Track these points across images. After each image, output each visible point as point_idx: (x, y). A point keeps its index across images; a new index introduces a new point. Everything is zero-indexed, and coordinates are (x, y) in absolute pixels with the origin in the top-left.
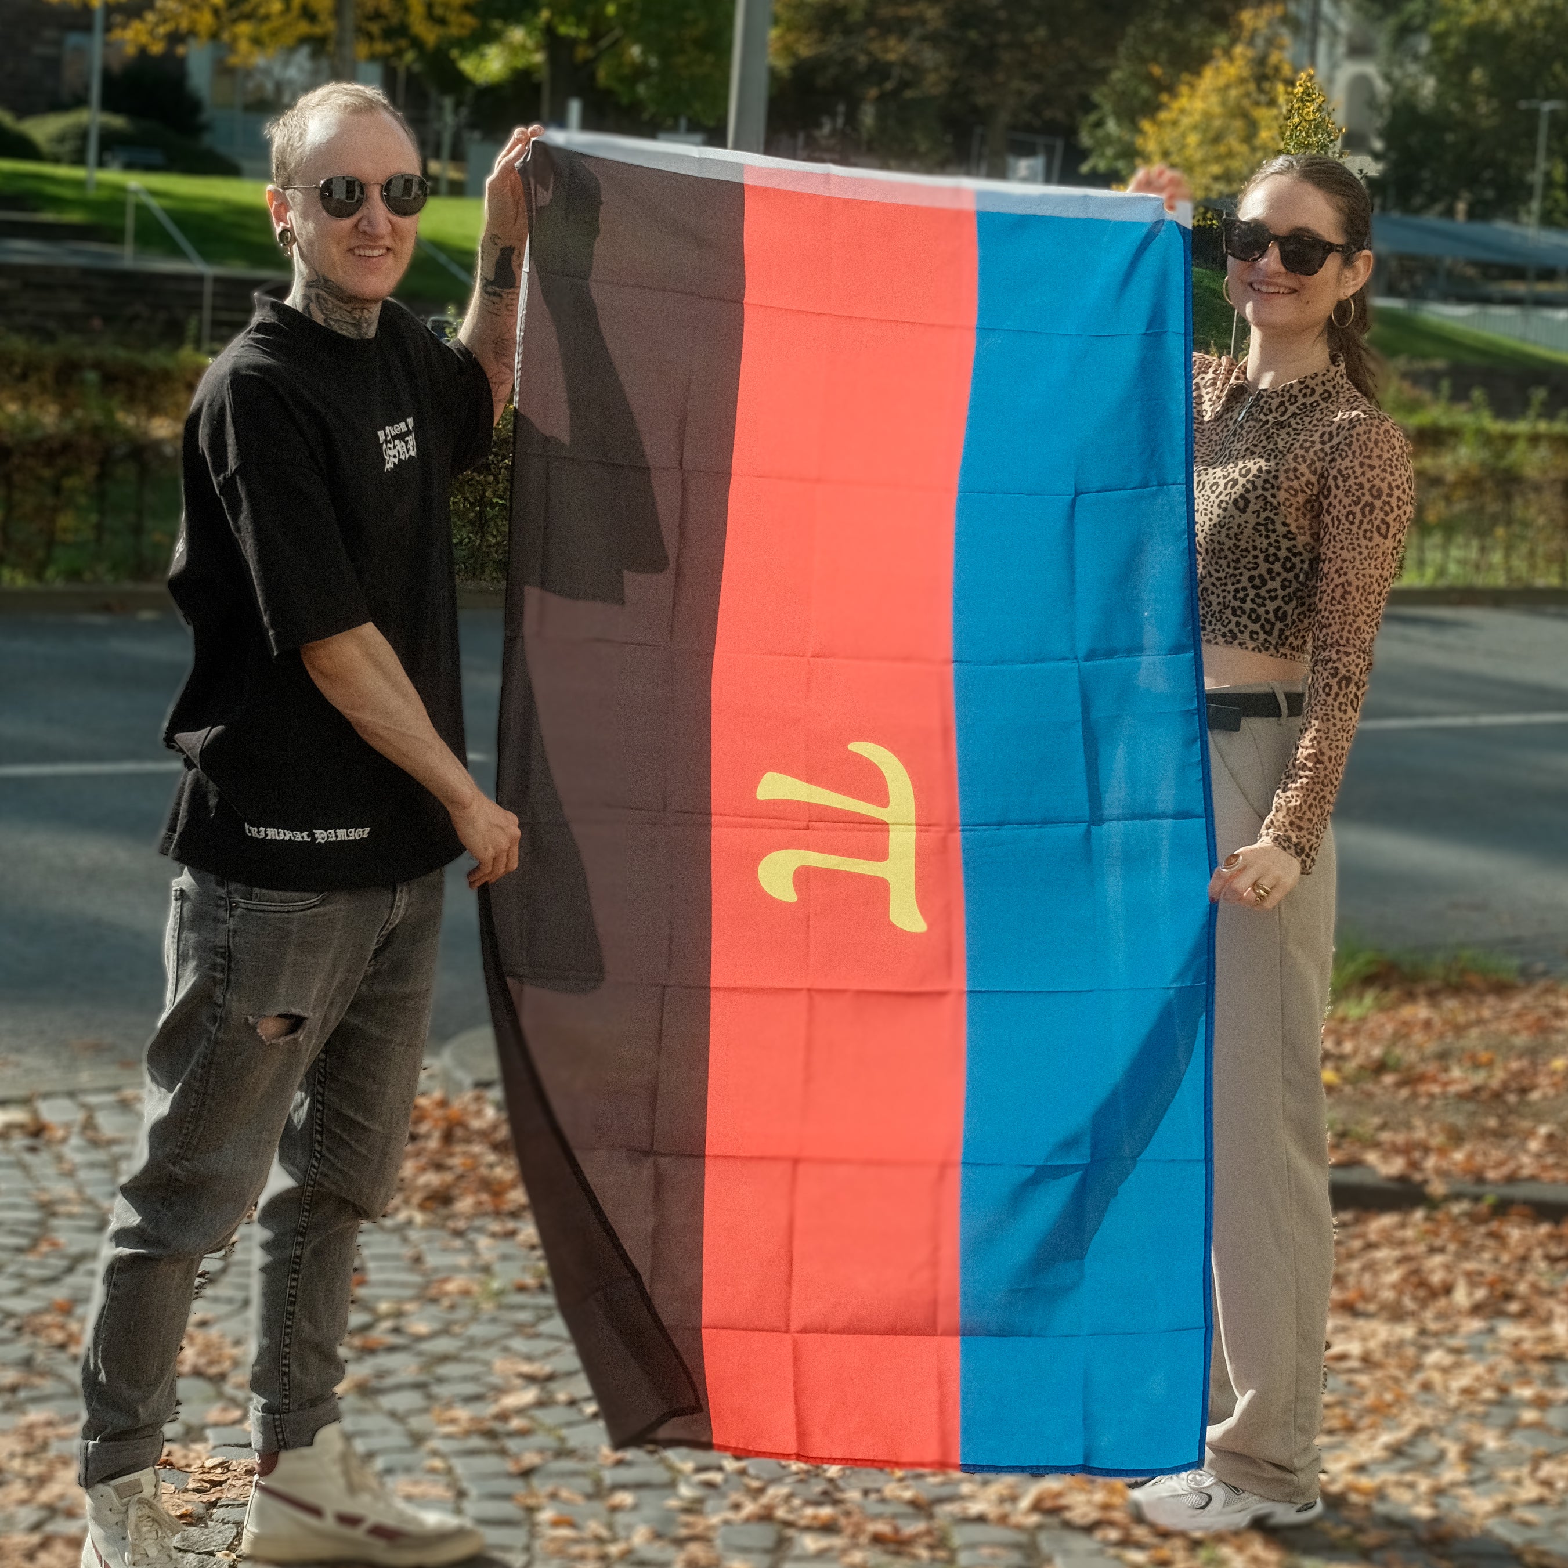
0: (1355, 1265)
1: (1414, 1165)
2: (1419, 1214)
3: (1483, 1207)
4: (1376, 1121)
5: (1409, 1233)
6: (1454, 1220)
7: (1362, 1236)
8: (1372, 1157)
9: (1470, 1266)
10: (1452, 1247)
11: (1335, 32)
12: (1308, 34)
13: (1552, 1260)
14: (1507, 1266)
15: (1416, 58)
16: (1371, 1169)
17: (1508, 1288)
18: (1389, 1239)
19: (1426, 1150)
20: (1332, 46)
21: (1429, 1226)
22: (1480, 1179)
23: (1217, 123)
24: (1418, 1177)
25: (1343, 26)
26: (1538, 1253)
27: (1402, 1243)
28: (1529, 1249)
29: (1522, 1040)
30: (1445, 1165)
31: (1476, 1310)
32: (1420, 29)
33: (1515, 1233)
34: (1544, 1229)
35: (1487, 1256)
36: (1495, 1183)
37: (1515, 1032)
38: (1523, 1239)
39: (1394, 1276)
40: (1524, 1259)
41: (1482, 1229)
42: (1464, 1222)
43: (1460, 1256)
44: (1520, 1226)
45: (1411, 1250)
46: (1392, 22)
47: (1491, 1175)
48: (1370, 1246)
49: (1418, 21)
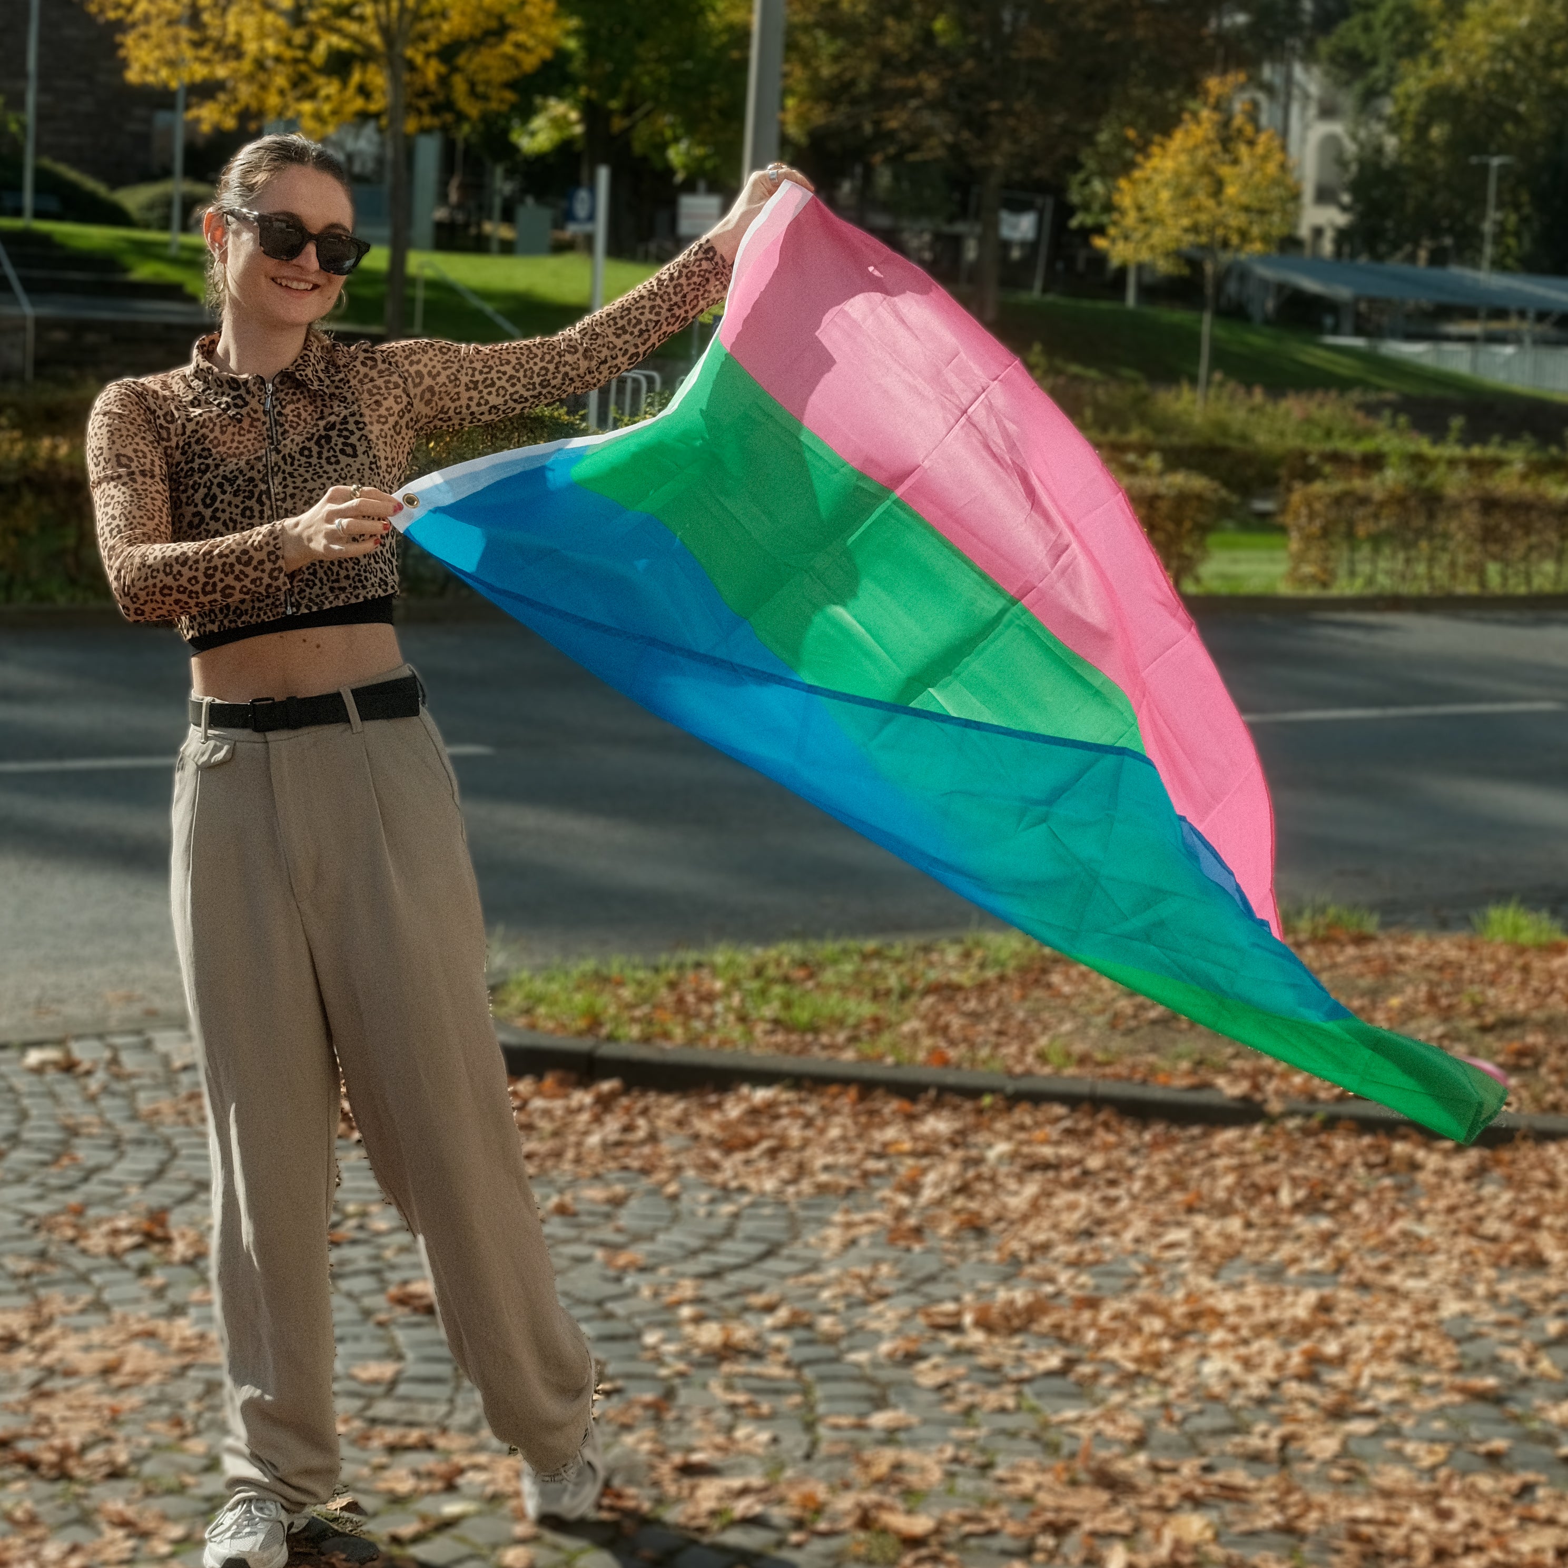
0: (1196, 1172)
1: (1256, 1087)
2: (1258, 1130)
3: (1314, 1122)
4: (1230, 1051)
5: (1248, 1145)
6: (1288, 1133)
7: (1207, 1147)
8: (1221, 1082)
9: (1298, 1172)
10: (1284, 1156)
11: (1306, 96)
12: (1282, 98)
13: (1370, 1166)
14: (1329, 1172)
15: (1380, 118)
16: (1219, 1091)
17: (1327, 1189)
18: (1229, 1149)
19: (1270, 1074)
20: (1304, 108)
21: (1266, 1139)
22: (1313, 1099)
23: (1187, 180)
24: (1258, 1097)
25: (1314, 89)
26: (1358, 1161)
27: (1241, 1153)
28: (1351, 1158)
29: (1367, 982)
30: (1284, 1087)
31: (1297, 1207)
32: (1385, 92)
33: (1340, 1144)
34: (1366, 1140)
35: (1314, 1163)
36: (1325, 1102)
37: (1361, 975)
38: (1346, 1150)
39: (1229, 1180)
40: (1345, 1166)
41: (1311, 1141)
42: (1297, 1135)
43: (1290, 1164)
44: (1345, 1139)
45: (1248, 1159)
46: (1358, 87)
47: (1323, 1095)
48: (1213, 1156)
49: (1381, 85)
